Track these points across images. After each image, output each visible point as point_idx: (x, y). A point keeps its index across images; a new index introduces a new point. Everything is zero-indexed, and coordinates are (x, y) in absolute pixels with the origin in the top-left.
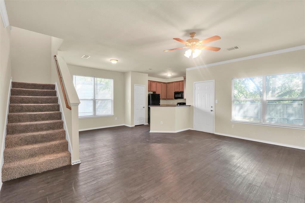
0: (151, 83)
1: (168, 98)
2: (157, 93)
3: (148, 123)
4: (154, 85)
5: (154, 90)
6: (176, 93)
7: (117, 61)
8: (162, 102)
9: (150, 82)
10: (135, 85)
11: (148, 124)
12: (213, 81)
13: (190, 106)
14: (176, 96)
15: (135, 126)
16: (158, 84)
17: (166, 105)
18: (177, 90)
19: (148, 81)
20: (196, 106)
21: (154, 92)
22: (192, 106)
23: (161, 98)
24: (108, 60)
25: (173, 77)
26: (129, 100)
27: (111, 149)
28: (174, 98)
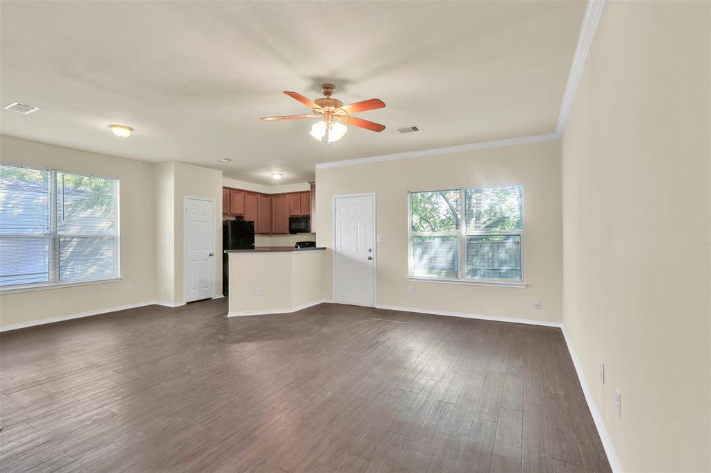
0: (229, 194)
1: (273, 231)
2: (247, 219)
3: (224, 293)
4: (238, 199)
5: (239, 211)
6: (293, 220)
7: (131, 130)
8: (259, 241)
9: (228, 191)
10: (185, 197)
11: (223, 296)
12: (373, 196)
13: (325, 248)
14: (293, 227)
15: (187, 303)
16: (249, 197)
17: (270, 247)
18: (297, 213)
19: (224, 188)
20: (338, 250)
21: (240, 217)
22: (328, 248)
23: (255, 231)
24: (102, 124)
25: (285, 182)
26: (168, 238)
27: (113, 372)
28: (288, 232)
